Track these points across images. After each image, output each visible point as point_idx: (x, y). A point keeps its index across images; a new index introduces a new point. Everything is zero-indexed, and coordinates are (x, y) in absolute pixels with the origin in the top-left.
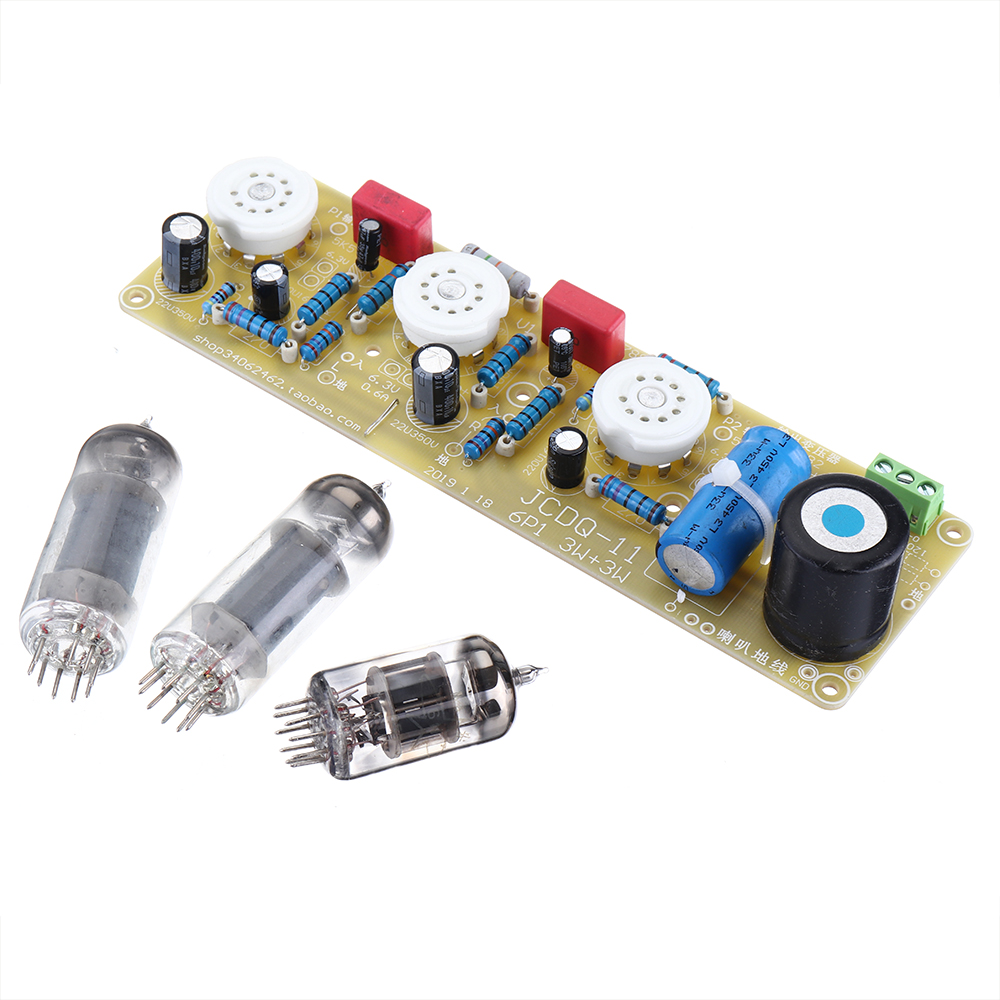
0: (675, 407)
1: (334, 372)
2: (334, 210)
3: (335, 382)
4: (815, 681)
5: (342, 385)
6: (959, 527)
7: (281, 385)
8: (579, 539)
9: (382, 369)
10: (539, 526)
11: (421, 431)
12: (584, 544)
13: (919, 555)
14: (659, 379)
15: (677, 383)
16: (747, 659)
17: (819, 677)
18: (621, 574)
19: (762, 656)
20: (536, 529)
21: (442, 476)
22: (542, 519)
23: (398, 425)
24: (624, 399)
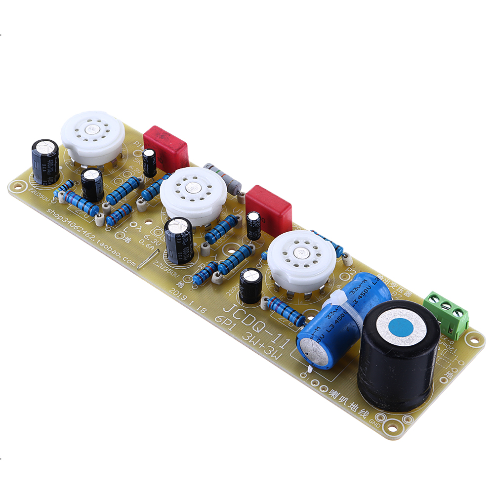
0: (314, 259)
1: (125, 232)
2: (137, 143)
3: (124, 238)
4: (384, 423)
5: (128, 240)
6: (478, 337)
7: (93, 239)
8: (254, 333)
9: (152, 232)
10: (232, 325)
11: (170, 268)
12: (257, 336)
13: (453, 352)
14: (307, 243)
15: (318, 245)
16: (346, 407)
17: (386, 421)
18: (277, 355)
19: (354, 406)
20: (230, 327)
21: (179, 294)
22: (234, 321)
23: (157, 264)
24: (285, 253)
